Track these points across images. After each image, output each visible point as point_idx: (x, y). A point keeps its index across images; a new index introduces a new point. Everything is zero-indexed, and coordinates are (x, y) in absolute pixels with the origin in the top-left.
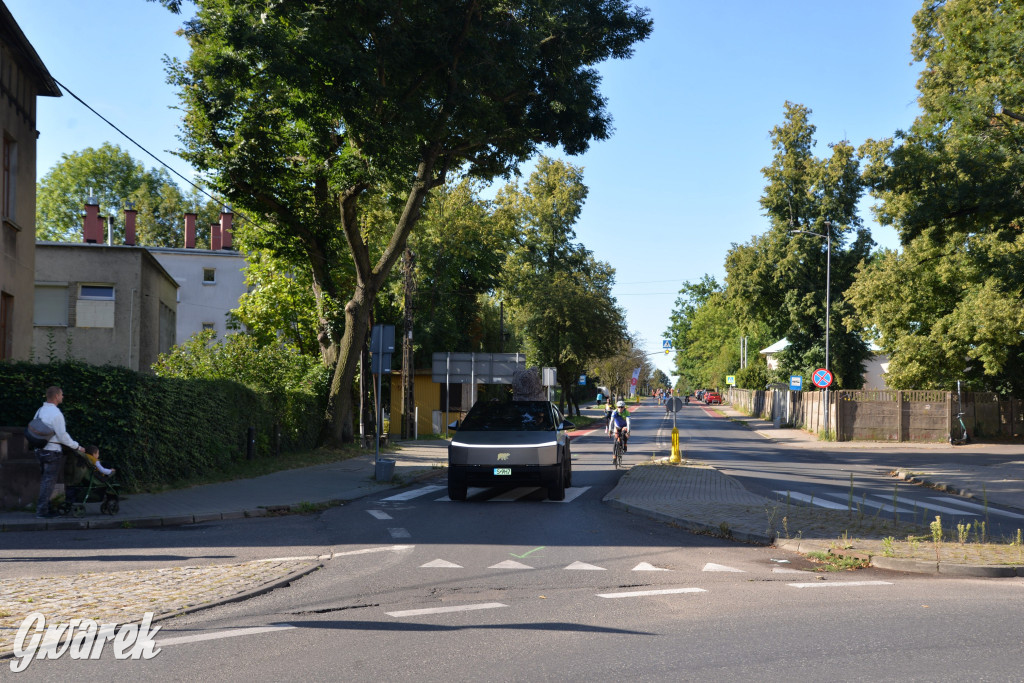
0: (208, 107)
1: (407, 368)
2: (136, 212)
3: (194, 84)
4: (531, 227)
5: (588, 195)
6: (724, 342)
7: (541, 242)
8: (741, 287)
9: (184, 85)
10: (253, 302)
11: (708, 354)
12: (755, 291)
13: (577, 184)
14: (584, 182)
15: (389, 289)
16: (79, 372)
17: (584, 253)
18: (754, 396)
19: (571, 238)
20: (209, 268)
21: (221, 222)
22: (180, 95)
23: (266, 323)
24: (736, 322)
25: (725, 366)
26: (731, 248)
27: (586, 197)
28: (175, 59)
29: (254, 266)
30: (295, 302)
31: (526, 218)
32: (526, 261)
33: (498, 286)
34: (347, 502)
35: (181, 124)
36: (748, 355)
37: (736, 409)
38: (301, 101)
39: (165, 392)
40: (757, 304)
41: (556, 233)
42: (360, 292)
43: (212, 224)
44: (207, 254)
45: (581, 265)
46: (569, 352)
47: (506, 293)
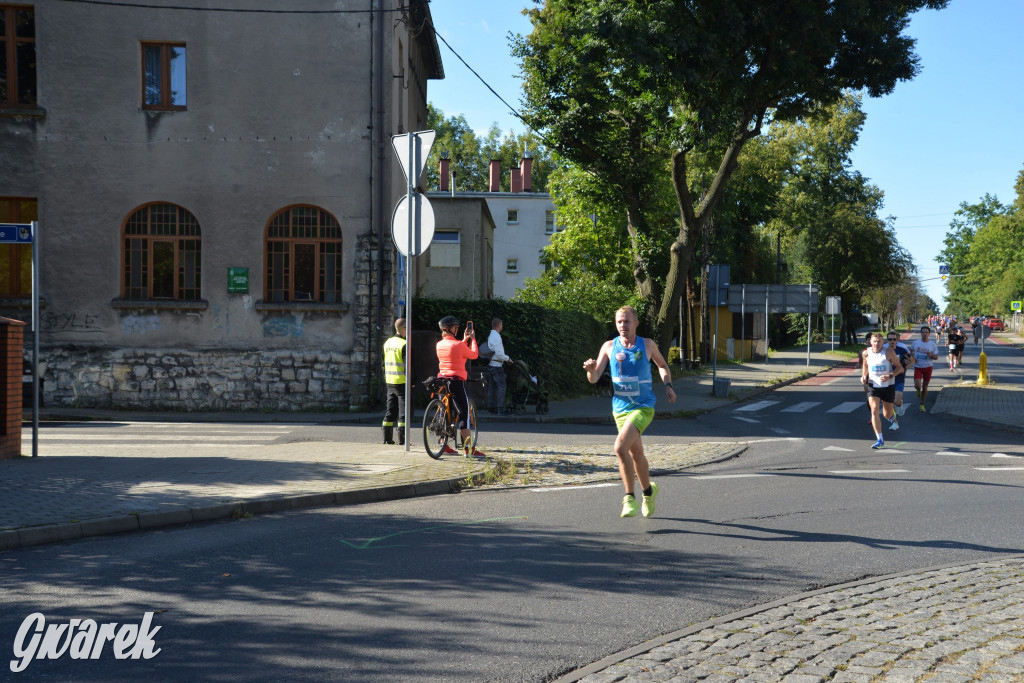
0: (544, 74)
1: (705, 299)
2: (449, 161)
3: (533, 55)
4: (804, 157)
5: (865, 121)
6: (1007, 266)
7: (816, 171)
9: (525, 57)
10: (562, 241)
11: (988, 279)
14: (863, 109)
15: (675, 224)
16: (503, 307)
17: (860, 180)
19: (847, 166)
20: (513, 209)
21: (522, 167)
22: (521, 65)
25: (1009, 291)
27: (863, 123)
28: (519, 35)
29: (563, 209)
30: (599, 240)
31: (801, 148)
32: (800, 191)
33: (775, 217)
34: (709, 411)
35: (523, 91)
37: (1022, 336)
38: (648, 75)
39: (559, 322)
41: (832, 161)
42: (684, 234)
43: (512, 168)
44: (512, 197)
45: (858, 193)
46: (850, 282)
47: (780, 223)
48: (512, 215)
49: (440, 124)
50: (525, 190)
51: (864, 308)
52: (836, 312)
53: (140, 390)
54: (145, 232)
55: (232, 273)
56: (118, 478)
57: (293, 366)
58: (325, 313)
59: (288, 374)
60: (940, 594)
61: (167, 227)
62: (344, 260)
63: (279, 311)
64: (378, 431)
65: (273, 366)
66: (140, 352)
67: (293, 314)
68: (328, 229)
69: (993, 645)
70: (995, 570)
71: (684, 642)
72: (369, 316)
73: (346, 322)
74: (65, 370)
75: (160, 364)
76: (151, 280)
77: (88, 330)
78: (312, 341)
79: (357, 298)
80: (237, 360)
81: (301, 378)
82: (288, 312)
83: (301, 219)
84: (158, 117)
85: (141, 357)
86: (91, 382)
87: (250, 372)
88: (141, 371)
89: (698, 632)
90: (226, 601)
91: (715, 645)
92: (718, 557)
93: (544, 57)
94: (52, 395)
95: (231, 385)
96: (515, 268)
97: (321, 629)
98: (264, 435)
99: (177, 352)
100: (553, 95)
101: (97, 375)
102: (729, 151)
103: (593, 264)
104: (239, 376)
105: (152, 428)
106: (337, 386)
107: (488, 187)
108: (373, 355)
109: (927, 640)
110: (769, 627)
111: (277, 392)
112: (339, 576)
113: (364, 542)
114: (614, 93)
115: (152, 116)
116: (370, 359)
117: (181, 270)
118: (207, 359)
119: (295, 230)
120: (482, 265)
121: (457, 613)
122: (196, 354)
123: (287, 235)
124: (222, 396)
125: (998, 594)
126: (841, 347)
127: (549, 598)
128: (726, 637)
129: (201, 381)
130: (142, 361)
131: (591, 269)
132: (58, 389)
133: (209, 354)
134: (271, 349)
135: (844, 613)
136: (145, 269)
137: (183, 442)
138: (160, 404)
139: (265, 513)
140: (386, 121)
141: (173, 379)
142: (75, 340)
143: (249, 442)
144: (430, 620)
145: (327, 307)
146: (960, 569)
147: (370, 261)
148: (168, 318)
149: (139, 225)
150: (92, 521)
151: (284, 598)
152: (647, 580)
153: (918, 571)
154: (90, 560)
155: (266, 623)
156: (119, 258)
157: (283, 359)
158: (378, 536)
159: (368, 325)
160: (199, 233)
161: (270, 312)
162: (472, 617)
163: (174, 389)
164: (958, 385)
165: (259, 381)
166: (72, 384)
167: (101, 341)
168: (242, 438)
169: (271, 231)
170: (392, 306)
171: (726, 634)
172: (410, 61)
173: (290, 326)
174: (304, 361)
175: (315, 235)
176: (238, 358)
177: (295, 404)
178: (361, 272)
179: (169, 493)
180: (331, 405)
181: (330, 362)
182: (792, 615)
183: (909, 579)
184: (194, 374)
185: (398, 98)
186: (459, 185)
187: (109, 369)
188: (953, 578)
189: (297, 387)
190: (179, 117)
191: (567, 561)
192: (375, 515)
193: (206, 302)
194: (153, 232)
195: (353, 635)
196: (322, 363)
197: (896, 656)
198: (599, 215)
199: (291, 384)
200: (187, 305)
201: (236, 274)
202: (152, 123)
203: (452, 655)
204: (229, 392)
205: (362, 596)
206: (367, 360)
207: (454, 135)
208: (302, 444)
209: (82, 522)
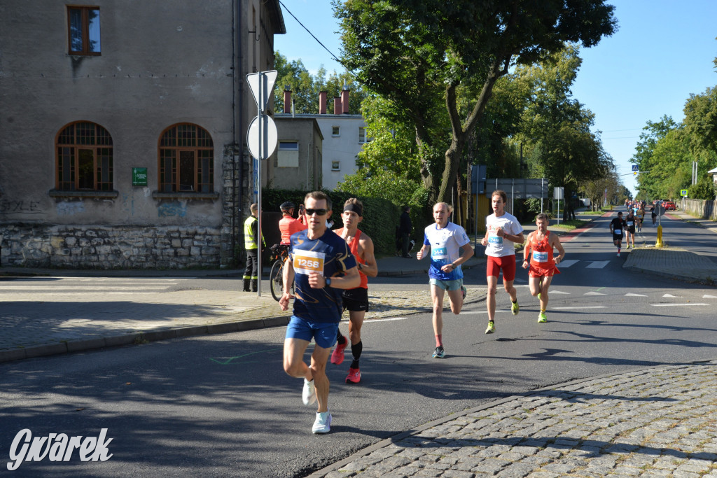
0: (357, 31)
1: (470, 189)
2: (291, 92)
3: (349, 17)
4: (539, 89)
5: (581, 64)
6: (678, 165)
7: (548, 99)
8: (696, 125)
9: (343, 18)
10: (371, 149)
11: (665, 174)
12: (707, 128)
13: (575, 57)
14: (580, 56)
15: (449, 137)
17: (578, 105)
18: (704, 205)
19: (569, 96)
20: (335, 126)
21: (342, 97)
22: (341, 24)
23: (381, 161)
24: (690, 150)
25: (679, 183)
26: (689, 97)
27: (580, 66)
28: (339, 2)
30: (397, 148)
31: (537, 83)
32: (536, 114)
33: (519, 131)
35: (342, 42)
36: (698, 174)
37: (688, 214)
40: (708, 137)
41: (558, 92)
42: (455, 143)
43: (335, 97)
44: (335, 117)
45: (576, 114)
46: (570, 176)
47: (522, 136)
48: (336, 131)
49: (284, 66)
50: (345, 113)
51: (580, 194)
52: (561, 198)
53: (71, 255)
54: (73, 143)
55: (135, 171)
56: (53, 317)
57: (179, 237)
58: (202, 200)
59: (176, 243)
60: (621, 390)
61: (88, 139)
62: (215, 162)
63: (170, 199)
64: (240, 283)
65: (165, 237)
66: (70, 228)
67: (179, 200)
68: (204, 140)
69: (654, 425)
70: (659, 374)
71: (445, 426)
72: (233, 202)
73: (217, 206)
74: (17, 241)
75: (85, 236)
76: (77, 176)
77: (33, 212)
78: (193, 219)
79: (225, 189)
80: (140, 233)
81: (185, 245)
82: (176, 199)
83: (184, 133)
84: (80, 61)
85: (71, 231)
86: (35, 249)
87: (149, 242)
88: (71, 241)
89: (456, 419)
90: (127, 402)
91: (466, 427)
92: (472, 367)
93: (356, 18)
94: (7, 258)
95: (136, 250)
96: (338, 167)
97: (193, 420)
98: (159, 285)
99: (97, 227)
100: (363, 45)
101: (40, 244)
102: (486, 85)
103: (393, 165)
104: (141, 244)
105: (79, 281)
106: (211, 251)
107: (318, 111)
108: (236, 229)
109: (610, 422)
110: (504, 415)
111: (168, 256)
112: (207, 383)
113: (227, 360)
114: (406, 44)
115: (76, 59)
116: (234, 232)
117: (99, 169)
118: (118, 233)
119: (179, 141)
120: (314, 166)
121: (289, 408)
122: (110, 229)
123: (174, 144)
124: (129, 259)
125: (660, 390)
126: (564, 222)
127: (354, 397)
128: (475, 422)
129: (114, 248)
130: (72, 234)
131: (391, 168)
132: (12, 254)
133: (120, 229)
134: (164, 225)
135: (556, 404)
136: (73, 169)
137: (101, 291)
138: (85, 264)
139: (157, 340)
140: (244, 63)
141: (94, 247)
142: (23, 220)
143: (148, 291)
144: (270, 413)
145: (203, 196)
146: (636, 373)
147: (233, 163)
148: (90, 204)
149: (68, 138)
150: (34, 347)
151: (168, 399)
152: (423, 384)
153: (607, 375)
154: (31, 374)
155: (154, 416)
156: (54, 161)
157: (173, 232)
158: (237, 355)
159: (233, 208)
160: (111, 143)
161: (163, 199)
162: (300, 411)
163: (95, 254)
164: (643, 248)
165: (155, 248)
166: (22, 251)
167: (42, 220)
168: (143, 288)
169: (163, 142)
170: (250, 194)
171: (474, 420)
172: (261, 21)
173: (177, 209)
174: (187, 234)
175: (194, 145)
176: (141, 232)
177: (181, 264)
178: (227, 171)
179: (89, 327)
180: (207, 264)
181: (206, 234)
182: (521, 406)
183: (601, 380)
184: (109, 243)
185: (252, 47)
186: (297, 109)
187: (48, 239)
188: (631, 379)
189: (182, 252)
190: (96, 60)
191: (367, 371)
192: (235, 341)
193: (117, 192)
194: (78, 143)
195: (216, 424)
196: (200, 235)
197: (589, 433)
198: (397, 130)
199: (178, 250)
200: (103, 194)
201: (138, 173)
202: (76, 65)
203: (285, 436)
204: (134, 256)
205: (223, 397)
206: (232, 233)
207: (294, 74)
208: (185, 292)
209: (26, 348)
